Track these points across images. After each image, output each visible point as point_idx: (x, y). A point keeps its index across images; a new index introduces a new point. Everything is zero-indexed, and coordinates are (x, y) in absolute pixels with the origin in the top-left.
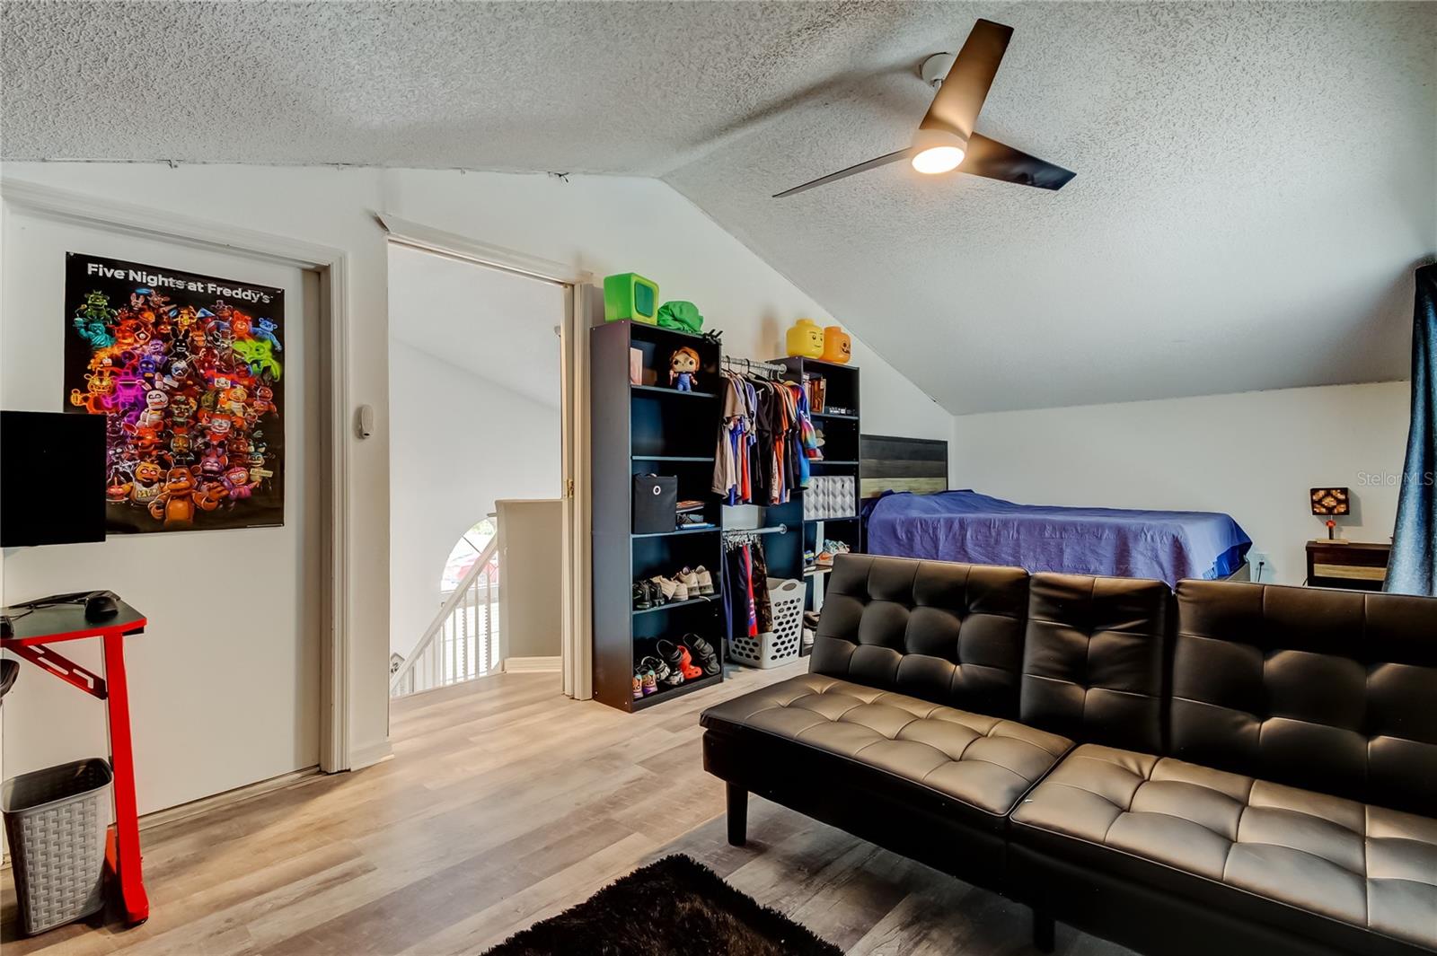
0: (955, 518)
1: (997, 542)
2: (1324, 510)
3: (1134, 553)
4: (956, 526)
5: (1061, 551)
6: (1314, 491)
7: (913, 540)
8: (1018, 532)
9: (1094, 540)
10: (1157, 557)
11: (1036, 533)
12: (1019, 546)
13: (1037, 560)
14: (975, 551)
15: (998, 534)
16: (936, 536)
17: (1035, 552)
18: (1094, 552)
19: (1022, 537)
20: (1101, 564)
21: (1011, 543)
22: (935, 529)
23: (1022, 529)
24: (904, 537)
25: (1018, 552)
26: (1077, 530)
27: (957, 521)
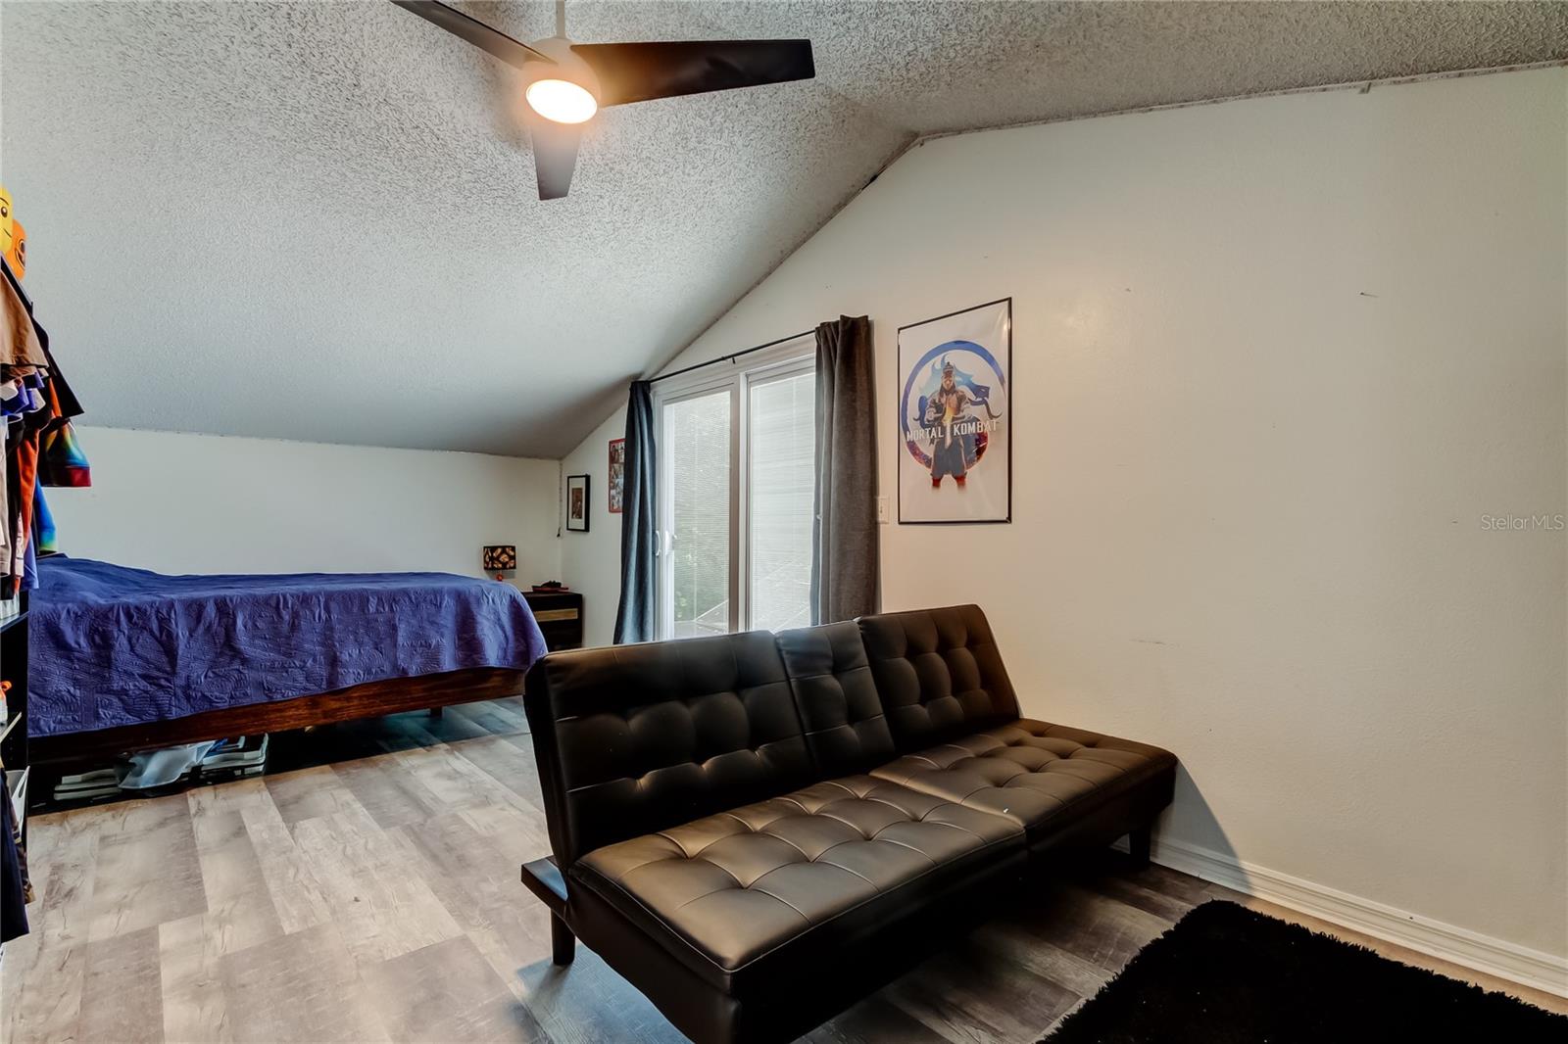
0: (207, 599)
1: (294, 627)
2: (500, 566)
3: (479, 618)
4: (211, 611)
5: (394, 628)
6: (513, 549)
7: (111, 647)
8: (328, 610)
9: (433, 609)
10: (499, 619)
11: (355, 610)
12: (332, 629)
13: (360, 644)
14: (254, 646)
15: (295, 615)
16: (170, 635)
17: (355, 633)
18: (433, 623)
19: (334, 616)
20: (442, 636)
21: (319, 627)
22: (164, 622)
23: (333, 605)
24: (83, 641)
25: (331, 638)
26: (410, 598)
27: (212, 601)
